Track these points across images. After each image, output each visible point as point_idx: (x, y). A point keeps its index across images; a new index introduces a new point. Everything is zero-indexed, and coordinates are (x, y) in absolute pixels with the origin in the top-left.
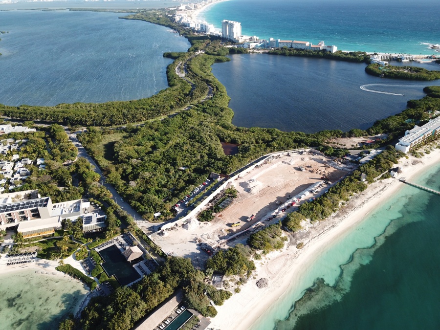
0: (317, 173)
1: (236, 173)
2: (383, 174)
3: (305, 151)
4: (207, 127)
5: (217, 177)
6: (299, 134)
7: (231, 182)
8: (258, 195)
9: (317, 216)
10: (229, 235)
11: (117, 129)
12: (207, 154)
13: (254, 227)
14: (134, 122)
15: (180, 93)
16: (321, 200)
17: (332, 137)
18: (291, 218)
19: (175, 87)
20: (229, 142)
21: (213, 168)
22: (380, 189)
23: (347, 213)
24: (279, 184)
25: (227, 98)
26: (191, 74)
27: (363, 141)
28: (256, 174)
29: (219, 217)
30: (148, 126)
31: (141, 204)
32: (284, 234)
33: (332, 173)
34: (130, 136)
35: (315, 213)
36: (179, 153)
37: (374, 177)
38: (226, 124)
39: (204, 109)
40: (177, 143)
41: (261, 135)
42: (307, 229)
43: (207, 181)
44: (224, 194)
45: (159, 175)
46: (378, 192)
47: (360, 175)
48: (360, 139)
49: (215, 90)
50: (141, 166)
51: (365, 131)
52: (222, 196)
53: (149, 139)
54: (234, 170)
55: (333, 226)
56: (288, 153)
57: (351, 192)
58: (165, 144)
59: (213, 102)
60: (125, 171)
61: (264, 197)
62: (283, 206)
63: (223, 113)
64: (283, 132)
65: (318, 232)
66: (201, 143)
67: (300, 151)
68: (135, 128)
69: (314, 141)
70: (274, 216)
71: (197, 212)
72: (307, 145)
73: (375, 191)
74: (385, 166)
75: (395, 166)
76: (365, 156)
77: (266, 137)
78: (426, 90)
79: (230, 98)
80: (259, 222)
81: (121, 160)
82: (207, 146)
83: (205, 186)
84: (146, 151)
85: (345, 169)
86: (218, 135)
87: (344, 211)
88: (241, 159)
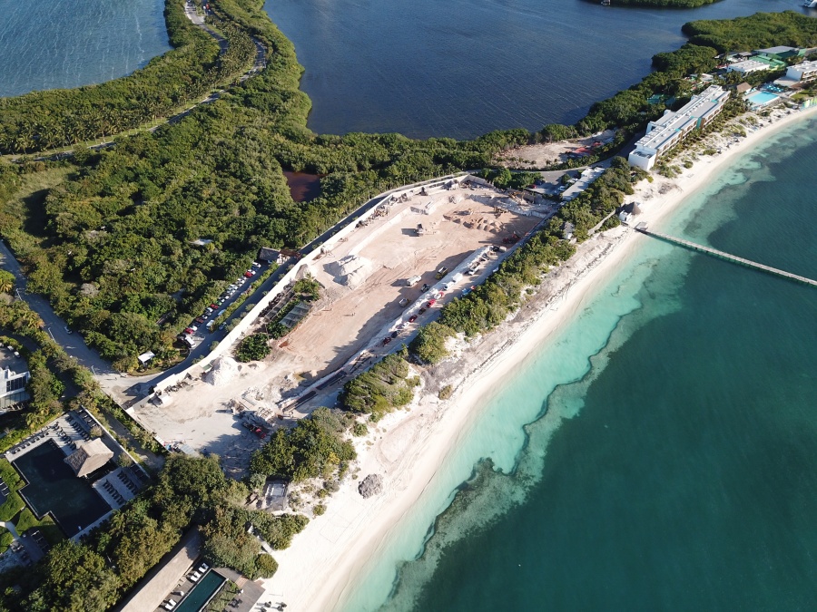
0: (479, 228)
1: (317, 243)
2: (605, 219)
3: (456, 182)
4: (253, 139)
5: (275, 256)
6: (444, 143)
7: (306, 266)
8: (364, 288)
9: (477, 325)
10: (303, 385)
11: (53, 158)
12: (253, 203)
13: (353, 362)
14: (92, 139)
15: (194, 65)
16: (485, 291)
17: (508, 146)
18: (426, 336)
19: (184, 49)
20: (302, 171)
21: (265, 236)
22: (600, 252)
23: (537, 310)
24: (405, 260)
25: (297, 68)
26: (219, 14)
27: (569, 150)
28: (359, 241)
29: (281, 346)
30: (124, 146)
31: (108, 337)
32: (412, 371)
33: (508, 225)
34: (83, 173)
35: (474, 319)
36: (193, 208)
37: (589, 229)
38: (294, 131)
39: (246, 97)
40: (190, 183)
41: (368, 150)
42: (459, 354)
43: (254, 268)
44: (292, 295)
45: (147, 263)
46: (596, 260)
47: (563, 227)
48: (563, 146)
49: (271, 51)
50: (107, 244)
51: (572, 127)
52: (287, 300)
53: (126, 178)
54: (313, 237)
55: (510, 342)
56: (423, 189)
57: (543, 265)
58: (163, 186)
59: (266, 81)
60: (70, 260)
61: (376, 291)
62: (411, 311)
63: (287, 105)
64: (412, 141)
65: (480, 358)
66: (240, 177)
67: (447, 181)
68: (94, 152)
69: (473, 157)
70: (394, 334)
71: (233, 340)
72: (461, 168)
73: (591, 258)
74: (610, 202)
75: (627, 200)
76: (571, 184)
77: (379, 153)
78: (688, 30)
79: (303, 69)
80: (364, 351)
81: (63, 234)
82: (253, 184)
83: (251, 279)
84: (121, 207)
85: (535, 213)
86: (278, 157)
87: (530, 307)
88: (326, 209)
